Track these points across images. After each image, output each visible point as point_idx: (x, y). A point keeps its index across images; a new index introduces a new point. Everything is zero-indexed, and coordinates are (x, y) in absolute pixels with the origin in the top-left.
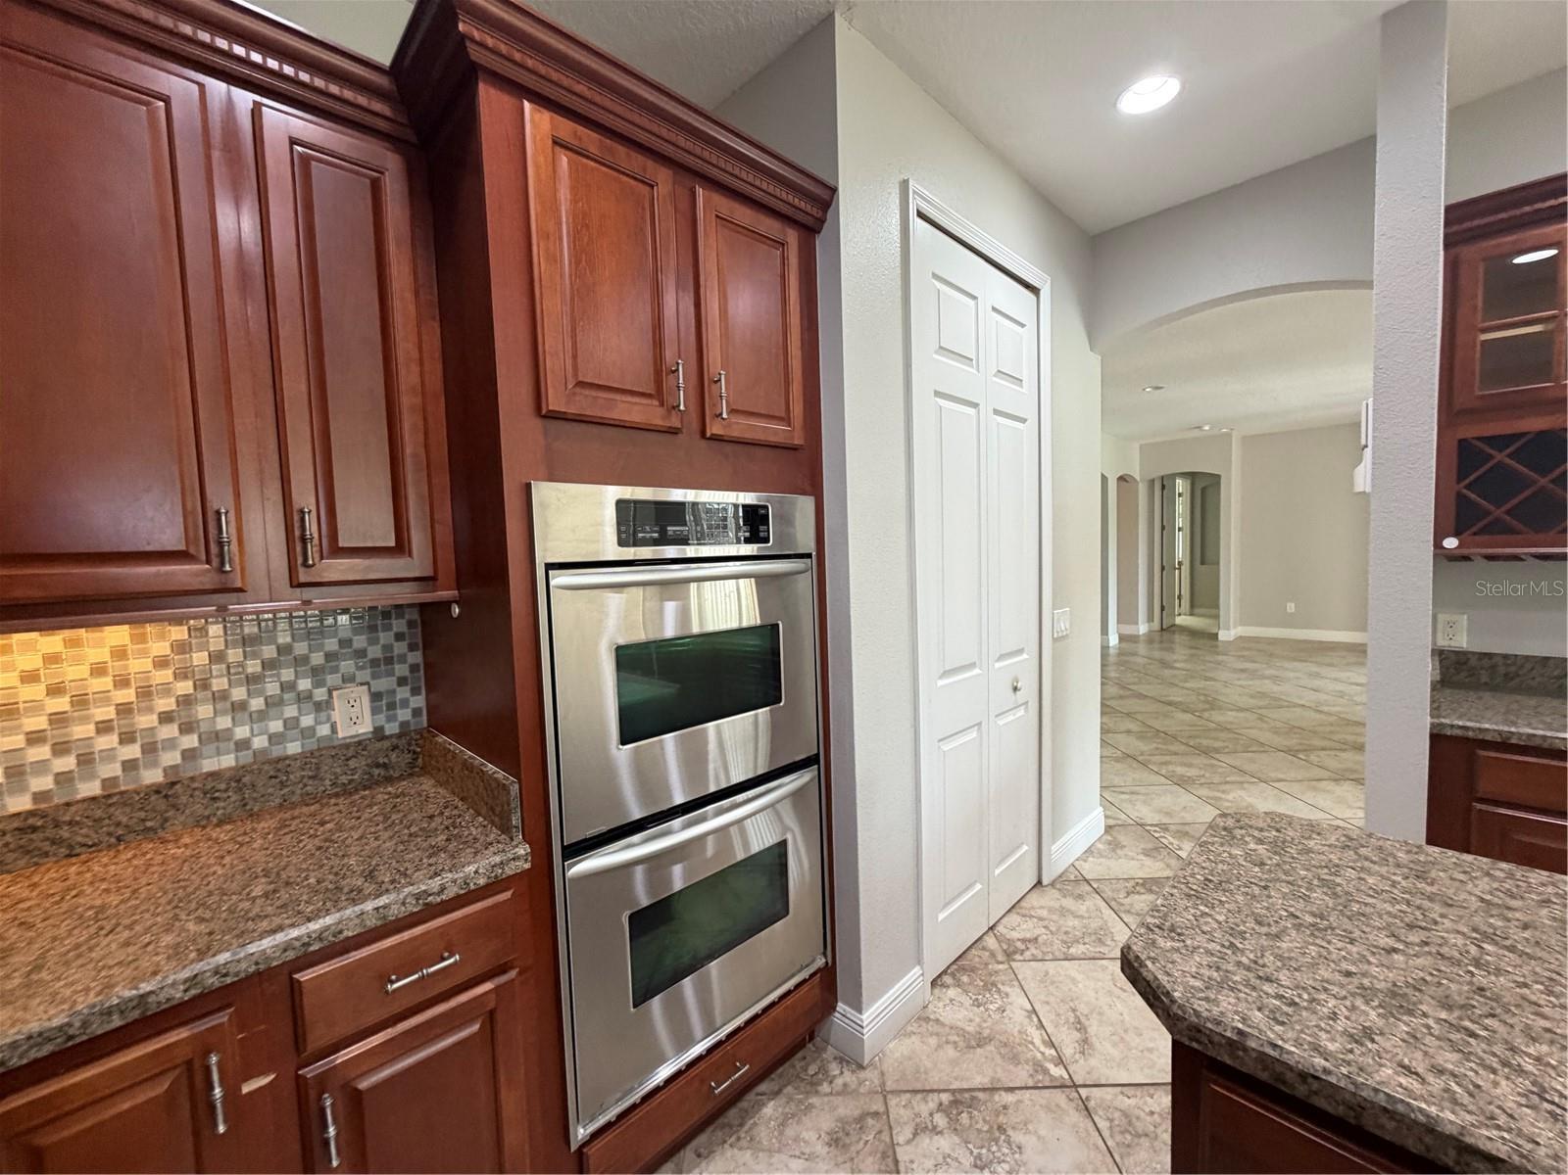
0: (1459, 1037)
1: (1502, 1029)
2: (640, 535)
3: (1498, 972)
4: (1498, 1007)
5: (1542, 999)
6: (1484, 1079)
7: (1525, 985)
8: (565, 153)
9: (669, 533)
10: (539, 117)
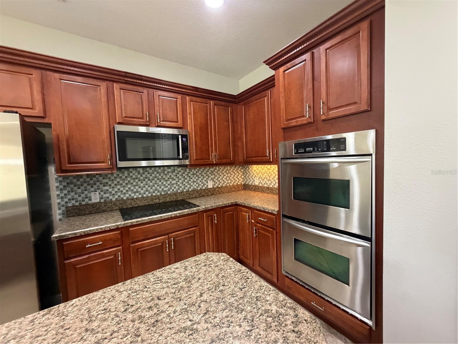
2: (299, 151)
8: (286, 72)
9: (307, 150)
10: (281, 69)
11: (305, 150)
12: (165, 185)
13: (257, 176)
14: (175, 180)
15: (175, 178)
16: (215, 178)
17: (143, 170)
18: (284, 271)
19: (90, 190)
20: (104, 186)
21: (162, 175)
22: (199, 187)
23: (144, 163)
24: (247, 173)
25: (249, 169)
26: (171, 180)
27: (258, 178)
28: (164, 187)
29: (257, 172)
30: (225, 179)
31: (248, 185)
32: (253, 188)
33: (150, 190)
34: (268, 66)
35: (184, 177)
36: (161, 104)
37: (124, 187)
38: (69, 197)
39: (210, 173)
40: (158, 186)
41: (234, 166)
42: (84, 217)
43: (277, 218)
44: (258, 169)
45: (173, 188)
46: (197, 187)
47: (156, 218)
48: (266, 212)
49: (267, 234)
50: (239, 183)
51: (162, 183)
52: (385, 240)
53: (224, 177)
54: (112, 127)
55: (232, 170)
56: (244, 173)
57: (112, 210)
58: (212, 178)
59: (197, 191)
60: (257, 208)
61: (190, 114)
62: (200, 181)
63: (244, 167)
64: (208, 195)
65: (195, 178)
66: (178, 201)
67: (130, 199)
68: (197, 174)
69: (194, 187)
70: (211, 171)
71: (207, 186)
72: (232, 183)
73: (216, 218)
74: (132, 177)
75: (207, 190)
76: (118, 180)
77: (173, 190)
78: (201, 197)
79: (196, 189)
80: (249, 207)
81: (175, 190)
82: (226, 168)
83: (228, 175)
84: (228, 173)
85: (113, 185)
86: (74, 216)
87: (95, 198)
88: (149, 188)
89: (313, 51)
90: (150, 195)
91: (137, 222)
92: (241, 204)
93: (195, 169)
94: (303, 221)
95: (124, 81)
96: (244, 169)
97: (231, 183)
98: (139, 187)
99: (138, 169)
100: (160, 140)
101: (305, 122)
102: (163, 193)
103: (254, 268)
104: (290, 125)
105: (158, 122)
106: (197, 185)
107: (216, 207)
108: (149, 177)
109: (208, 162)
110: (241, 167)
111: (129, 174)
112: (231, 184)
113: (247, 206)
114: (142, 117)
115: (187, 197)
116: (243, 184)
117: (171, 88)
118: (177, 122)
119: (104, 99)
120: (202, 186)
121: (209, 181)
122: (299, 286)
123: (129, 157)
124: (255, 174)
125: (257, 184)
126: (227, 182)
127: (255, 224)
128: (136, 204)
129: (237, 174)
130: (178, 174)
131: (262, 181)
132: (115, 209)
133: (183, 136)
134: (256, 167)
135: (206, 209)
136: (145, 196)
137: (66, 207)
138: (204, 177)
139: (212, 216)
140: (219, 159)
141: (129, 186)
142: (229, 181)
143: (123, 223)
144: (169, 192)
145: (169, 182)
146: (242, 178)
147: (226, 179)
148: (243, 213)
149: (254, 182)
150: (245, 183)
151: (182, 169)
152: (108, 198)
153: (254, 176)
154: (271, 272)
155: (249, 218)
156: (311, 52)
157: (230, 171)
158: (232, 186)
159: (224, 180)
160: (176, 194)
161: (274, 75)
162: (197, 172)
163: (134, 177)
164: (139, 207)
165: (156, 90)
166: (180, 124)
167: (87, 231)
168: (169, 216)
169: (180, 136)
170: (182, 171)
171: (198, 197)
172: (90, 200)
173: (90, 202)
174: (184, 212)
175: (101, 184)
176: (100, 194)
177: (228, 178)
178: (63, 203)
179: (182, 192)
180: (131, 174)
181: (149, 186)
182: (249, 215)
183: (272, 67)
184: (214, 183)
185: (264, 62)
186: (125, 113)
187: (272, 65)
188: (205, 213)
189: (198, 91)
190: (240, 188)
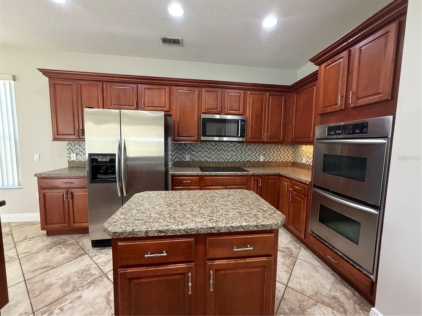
0: (223, 194)
1: (220, 196)
2: (331, 133)
3: (223, 201)
4: (221, 197)
5: (218, 200)
6: (220, 192)
7: (220, 201)
8: (327, 68)
9: (337, 133)
10: (323, 65)
11: (335, 132)
12: (228, 155)
13: (305, 155)
14: (235, 152)
15: (235, 150)
16: (266, 154)
17: (215, 143)
18: (310, 230)
19: (185, 153)
20: (193, 151)
21: (226, 148)
22: (252, 159)
23: (216, 139)
24: (296, 153)
25: (298, 149)
26: (232, 152)
27: (306, 157)
28: (227, 157)
29: (305, 152)
30: (275, 155)
31: (296, 163)
32: (301, 166)
33: (218, 157)
34: (313, 63)
35: (242, 151)
36: (229, 99)
37: (203, 153)
38: (176, 156)
39: (262, 150)
40: (223, 155)
41: (285, 146)
42: (182, 168)
43: (309, 188)
44: (306, 149)
45: (233, 158)
46: (251, 159)
47: (219, 173)
48: (301, 182)
49: (300, 200)
50: (288, 161)
51: (226, 153)
52: (387, 207)
53: (274, 154)
54: (199, 116)
55: (282, 148)
56: (294, 153)
57: (195, 167)
58: (263, 154)
59: (251, 162)
60: (295, 179)
61: (249, 104)
62: (254, 155)
63: (295, 147)
64: (259, 167)
65: (250, 152)
66: (235, 167)
67: (206, 162)
68: (252, 149)
69: (248, 159)
70: (264, 148)
71: (259, 159)
72: (282, 159)
73: (261, 182)
74: (208, 147)
75: (259, 162)
76: (200, 148)
77: (233, 159)
78: (253, 167)
79: (250, 160)
80: (288, 178)
81: (234, 159)
82: (277, 147)
83: (278, 153)
84: (278, 151)
85: (197, 152)
86: (177, 167)
87: (188, 158)
88: (217, 156)
89: (350, 49)
90: (217, 161)
91: (208, 174)
92: (283, 175)
93: (250, 145)
94: (328, 191)
95: (208, 86)
96: (295, 148)
97: (280, 159)
98: (212, 155)
99: (212, 143)
100: (229, 124)
101: (337, 109)
102: (226, 161)
103: (288, 226)
104: (326, 112)
105: (226, 111)
106: (251, 158)
107: (261, 174)
108: (218, 149)
109: (259, 140)
110: (291, 147)
111: (206, 146)
112: (280, 161)
113: (287, 177)
114: (216, 108)
115: (242, 165)
116: (293, 162)
117: (237, 86)
118: (239, 110)
119: (197, 99)
120: (255, 159)
121: (261, 156)
122: (319, 242)
123: (207, 134)
124: (304, 153)
125: (304, 162)
126: (276, 158)
127: (292, 191)
128: (209, 165)
129: (287, 152)
130: (238, 148)
131: (309, 160)
132: (197, 166)
133: (242, 121)
134: (305, 147)
135: (254, 174)
136: (214, 161)
137: (174, 161)
138: (257, 152)
139: (258, 180)
140: (269, 139)
141: (206, 153)
142: (279, 158)
143: (201, 173)
144: (230, 161)
145: (230, 153)
146: (292, 157)
147: (277, 155)
148: (284, 182)
149: (302, 160)
150: (294, 161)
151: (240, 145)
152: (194, 159)
153: (303, 155)
154: (300, 230)
155: (288, 187)
156: (348, 50)
157: (281, 150)
158: (281, 162)
159: (274, 157)
160: (235, 162)
161: (318, 71)
162: (251, 148)
163: (209, 147)
164: (210, 167)
165: (227, 89)
166: (241, 112)
167: (184, 173)
168: (228, 174)
169: (240, 121)
170: (240, 146)
171: (251, 167)
172: (185, 159)
173: (185, 160)
174: (237, 173)
175: (191, 150)
176: (190, 156)
177: (278, 155)
178: (173, 159)
179: (239, 161)
180: (207, 146)
181: (217, 155)
182: (288, 184)
183: (316, 63)
184: (265, 158)
185: (310, 60)
186: (207, 106)
187: (316, 62)
188: (253, 177)
189: (257, 87)
190: (289, 165)
